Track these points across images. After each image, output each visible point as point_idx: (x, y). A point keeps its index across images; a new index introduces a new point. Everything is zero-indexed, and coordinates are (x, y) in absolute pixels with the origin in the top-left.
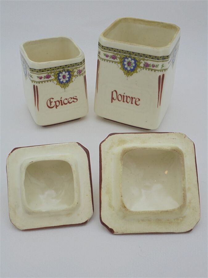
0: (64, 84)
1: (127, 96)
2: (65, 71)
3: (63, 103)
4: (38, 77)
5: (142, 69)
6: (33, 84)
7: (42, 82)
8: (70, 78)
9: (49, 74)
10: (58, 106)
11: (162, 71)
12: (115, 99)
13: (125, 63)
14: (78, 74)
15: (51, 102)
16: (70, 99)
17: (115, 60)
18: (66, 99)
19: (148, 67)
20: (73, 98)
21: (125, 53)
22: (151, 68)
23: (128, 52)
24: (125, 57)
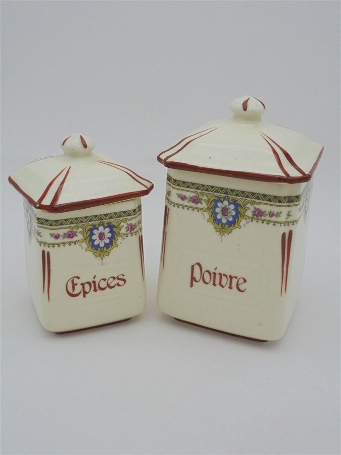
0: (101, 250)
1: (220, 274)
2: (103, 225)
3: (97, 288)
4: (52, 235)
5: (249, 220)
6: (43, 248)
7: (59, 245)
8: (112, 239)
9: (72, 229)
10: (87, 293)
11: (288, 225)
12: (197, 279)
13: (218, 210)
14: (129, 232)
15: (74, 285)
16: (112, 279)
17: (199, 205)
18: (104, 280)
19: (261, 216)
20: (118, 278)
21: (216, 192)
22: (267, 218)
23: (222, 189)
24: (216, 198)
